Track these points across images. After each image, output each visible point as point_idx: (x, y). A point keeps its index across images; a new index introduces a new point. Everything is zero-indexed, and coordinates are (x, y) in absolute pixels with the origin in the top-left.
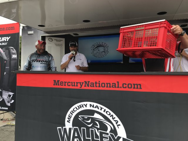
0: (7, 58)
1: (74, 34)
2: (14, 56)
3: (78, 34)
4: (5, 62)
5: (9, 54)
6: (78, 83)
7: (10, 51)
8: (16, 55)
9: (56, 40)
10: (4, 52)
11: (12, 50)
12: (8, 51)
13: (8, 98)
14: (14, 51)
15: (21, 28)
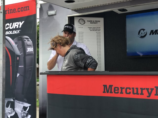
0: (20, 53)
1: (120, 10)
2: (30, 50)
3: (126, 9)
4: (18, 58)
5: (23, 47)
6: (144, 89)
7: (24, 42)
8: (32, 48)
9: (89, 21)
10: (16, 43)
11: (26, 40)
12: (21, 42)
13: (22, 111)
14: (30, 42)
15: (38, 6)
